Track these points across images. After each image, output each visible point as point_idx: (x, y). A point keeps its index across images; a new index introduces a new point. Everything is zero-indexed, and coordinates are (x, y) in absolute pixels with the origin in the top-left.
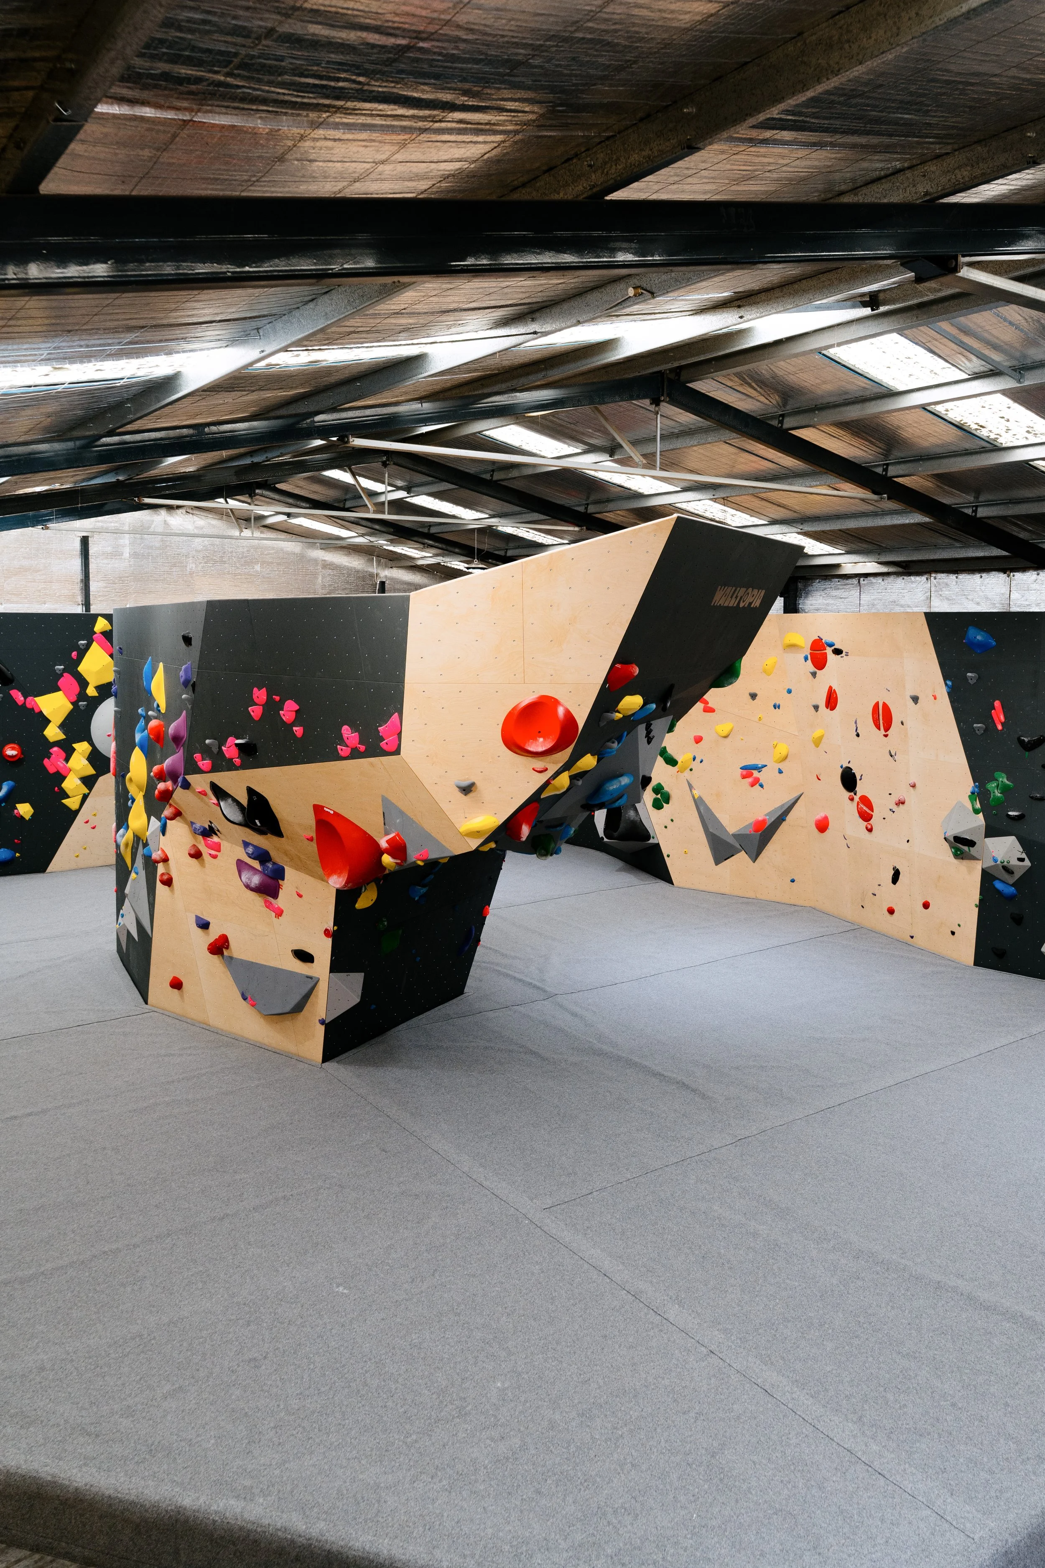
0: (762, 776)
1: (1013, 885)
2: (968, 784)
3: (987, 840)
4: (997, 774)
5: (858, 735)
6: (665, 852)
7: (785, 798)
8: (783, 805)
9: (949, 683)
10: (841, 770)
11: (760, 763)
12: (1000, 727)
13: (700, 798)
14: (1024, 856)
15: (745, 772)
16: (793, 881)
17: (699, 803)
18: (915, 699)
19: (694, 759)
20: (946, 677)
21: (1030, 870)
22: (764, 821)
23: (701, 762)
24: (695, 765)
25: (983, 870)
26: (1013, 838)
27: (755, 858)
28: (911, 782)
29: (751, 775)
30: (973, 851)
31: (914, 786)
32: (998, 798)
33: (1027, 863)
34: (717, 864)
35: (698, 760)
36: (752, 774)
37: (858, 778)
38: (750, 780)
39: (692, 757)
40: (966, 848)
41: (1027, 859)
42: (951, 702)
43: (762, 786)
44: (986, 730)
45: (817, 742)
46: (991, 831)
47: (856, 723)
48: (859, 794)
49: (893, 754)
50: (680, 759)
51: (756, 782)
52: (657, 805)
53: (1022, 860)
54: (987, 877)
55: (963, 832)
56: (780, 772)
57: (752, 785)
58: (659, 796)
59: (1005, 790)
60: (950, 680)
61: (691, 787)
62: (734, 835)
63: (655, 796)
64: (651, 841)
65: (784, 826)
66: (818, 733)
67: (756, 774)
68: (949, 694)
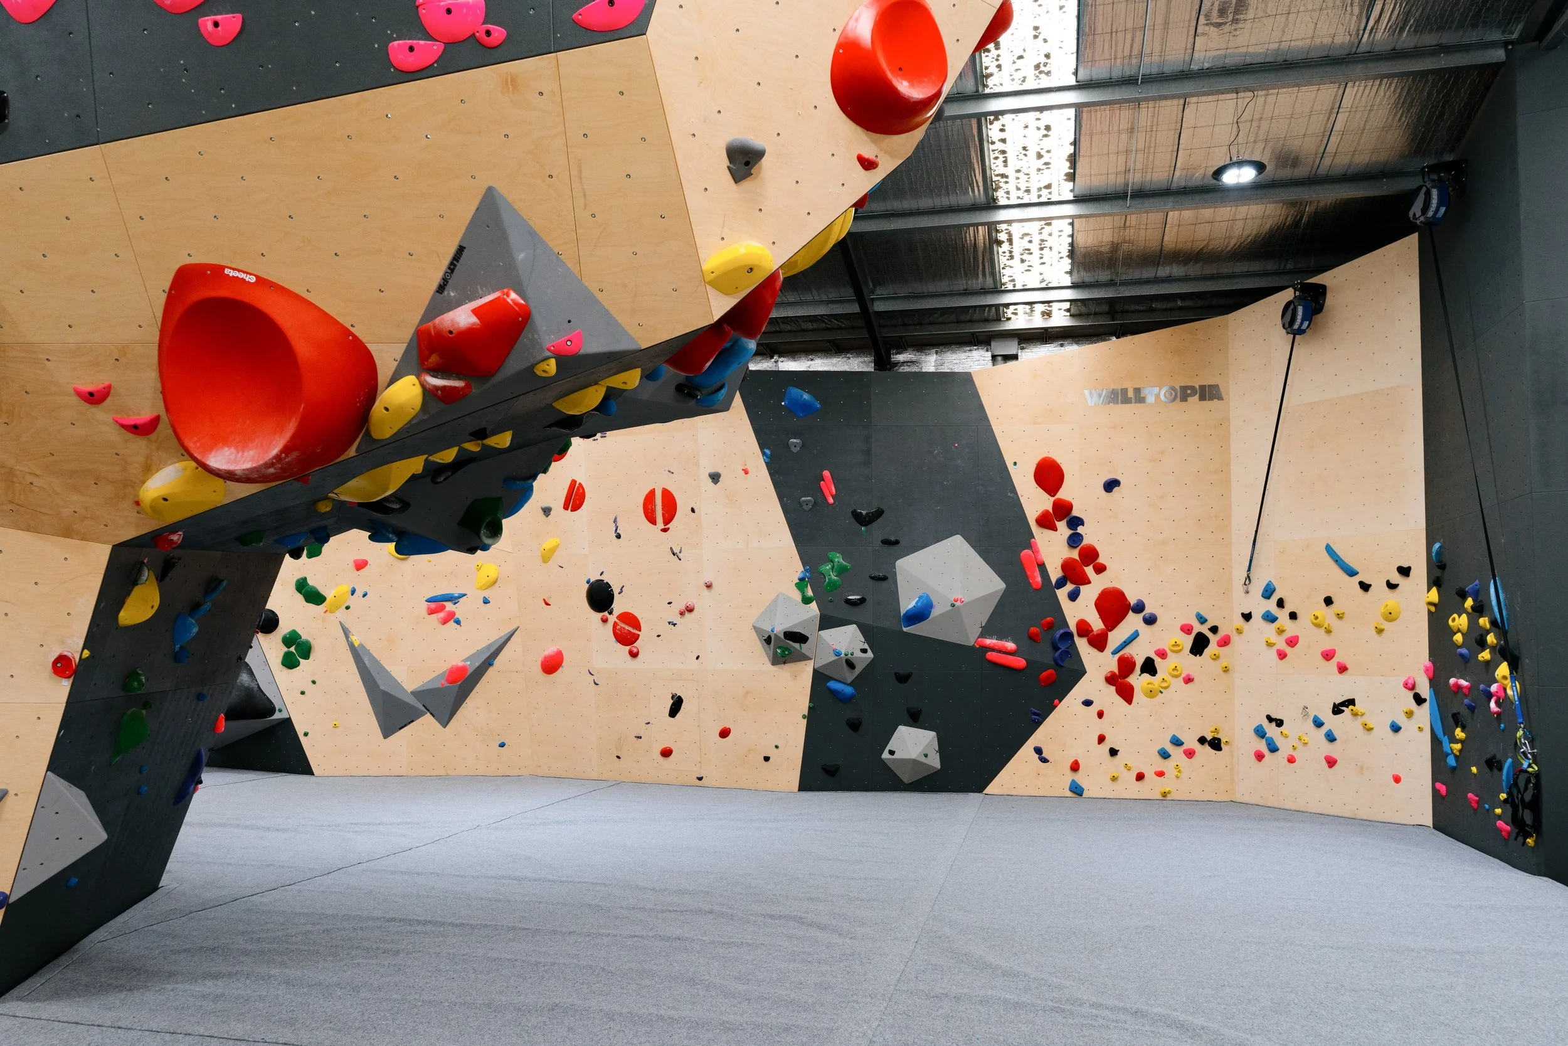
0: (459, 610)
1: (850, 685)
2: (796, 568)
3: (822, 633)
4: (831, 555)
5: (619, 536)
6: (300, 729)
7: (494, 636)
8: (490, 645)
9: (768, 452)
10: (587, 586)
11: (456, 592)
12: (831, 500)
13: (361, 645)
14: (866, 646)
15: (433, 605)
16: (502, 745)
17: (357, 654)
18: (715, 478)
19: (353, 592)
20: (762, 446)
21: (872, 663)
22: (463, 669)
23: (364, 596)
24: (353, 601)
25: (815, 670)
26: (855, 625)
27: (445, 720)
28: (707, 579)
29: (442, 609)
30: (805, 648)
31: (709, 586)
32: (835, 582)
33: (870, 654)
34: (385, 737)
35: (359, 593)
36: (444, 607)
37: (616, 591)
38: (442, 615)
39: (349, 590)
40: (797, 645)
41: (869, 650)
42: (771, 474)
43: (458, 622)
44: (815, 504)
45: (546, 558)
46: (827, 622)
47: (615, 521)
48: (616, 612)
49: (676, 551)
50: (329, 593)
51: (450, 617)
52: (290, 662)
53: (864, 651)
54: (820, 678)
55: (796, 625)
56: (486, 602)
57: (445, 622)
58: (292, 649)
59: (841, 571)
60: (768, 449)
61: (346, 633)
62: (416, 694)
63: (285, 649)
64: (277, 716)
65: (490, 673)
66: (549, 543)
67: (449, 606)
68: (768, 465)
